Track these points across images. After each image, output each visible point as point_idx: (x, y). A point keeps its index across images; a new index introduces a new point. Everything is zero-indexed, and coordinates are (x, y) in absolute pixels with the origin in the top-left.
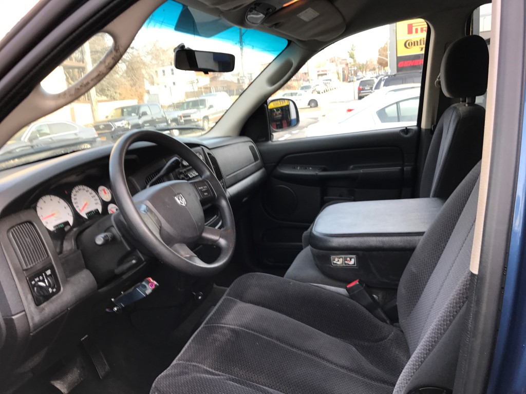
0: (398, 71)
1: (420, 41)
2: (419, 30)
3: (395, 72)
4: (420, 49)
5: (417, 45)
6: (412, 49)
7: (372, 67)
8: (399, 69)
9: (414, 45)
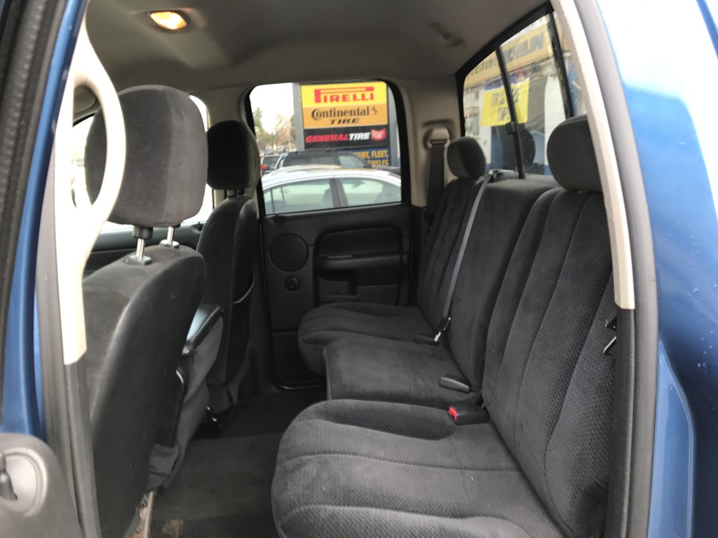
0: (306, 148)
1: (331, 111)
2: (328, 99)
3: (302, 148)
4: (331, 122)
5: (327, 116)
6: (321, 121)
7: (284, 140)
8: (307, 146)
9: (324, 116)
